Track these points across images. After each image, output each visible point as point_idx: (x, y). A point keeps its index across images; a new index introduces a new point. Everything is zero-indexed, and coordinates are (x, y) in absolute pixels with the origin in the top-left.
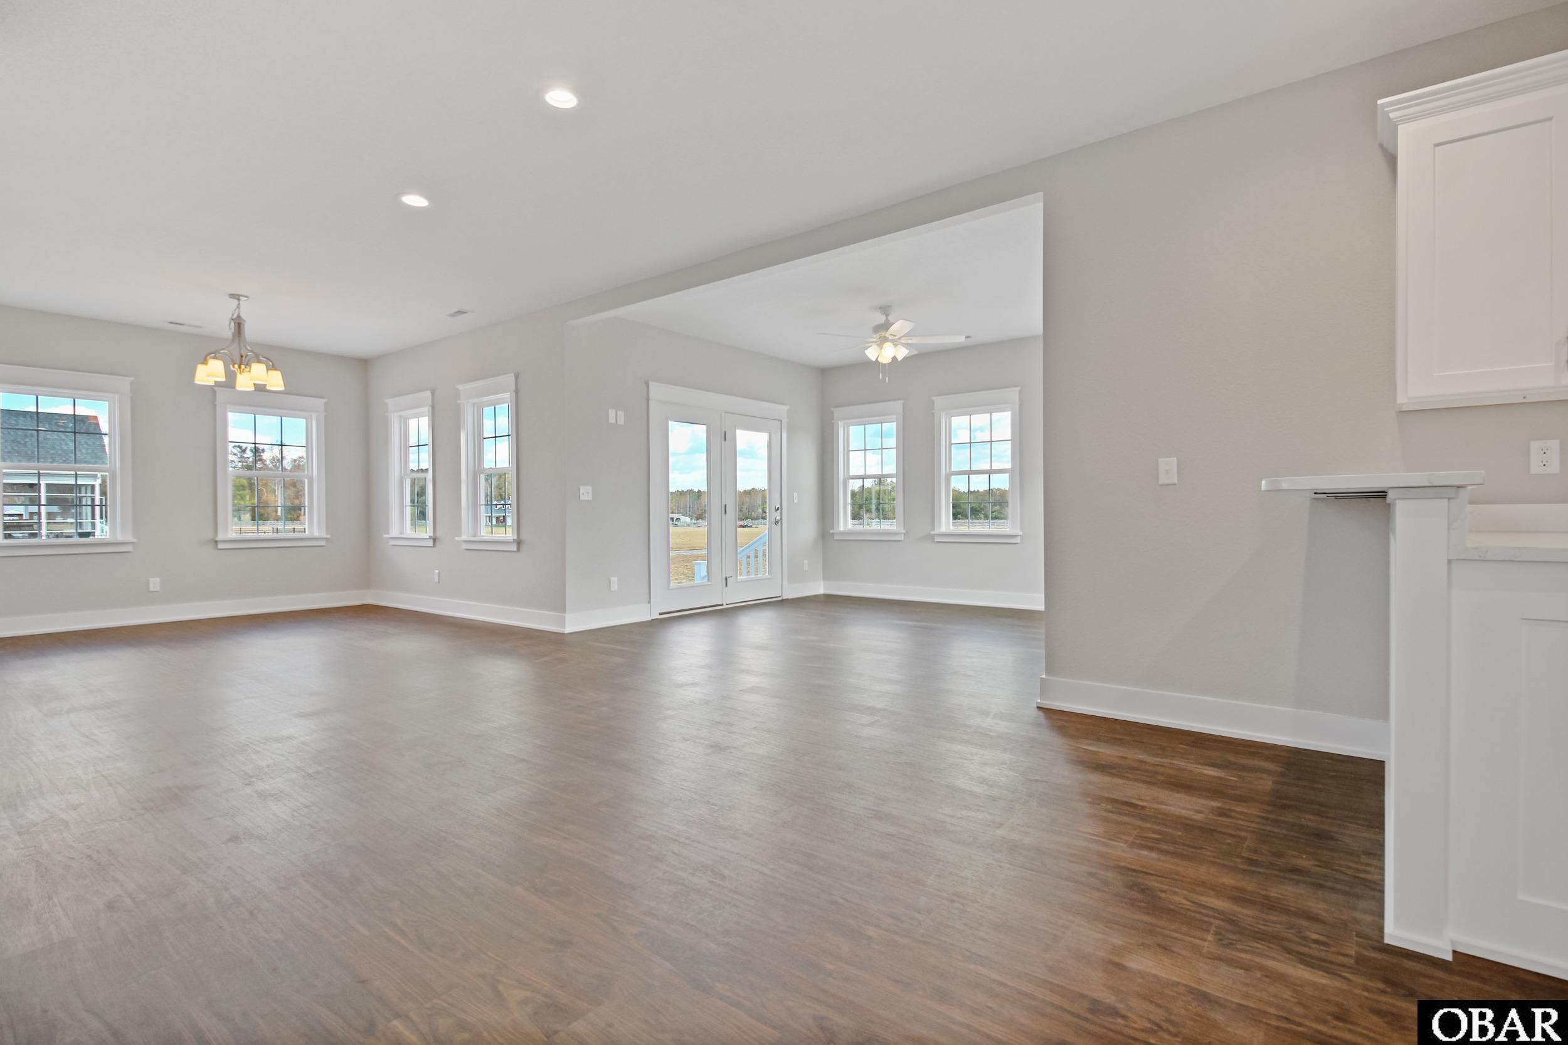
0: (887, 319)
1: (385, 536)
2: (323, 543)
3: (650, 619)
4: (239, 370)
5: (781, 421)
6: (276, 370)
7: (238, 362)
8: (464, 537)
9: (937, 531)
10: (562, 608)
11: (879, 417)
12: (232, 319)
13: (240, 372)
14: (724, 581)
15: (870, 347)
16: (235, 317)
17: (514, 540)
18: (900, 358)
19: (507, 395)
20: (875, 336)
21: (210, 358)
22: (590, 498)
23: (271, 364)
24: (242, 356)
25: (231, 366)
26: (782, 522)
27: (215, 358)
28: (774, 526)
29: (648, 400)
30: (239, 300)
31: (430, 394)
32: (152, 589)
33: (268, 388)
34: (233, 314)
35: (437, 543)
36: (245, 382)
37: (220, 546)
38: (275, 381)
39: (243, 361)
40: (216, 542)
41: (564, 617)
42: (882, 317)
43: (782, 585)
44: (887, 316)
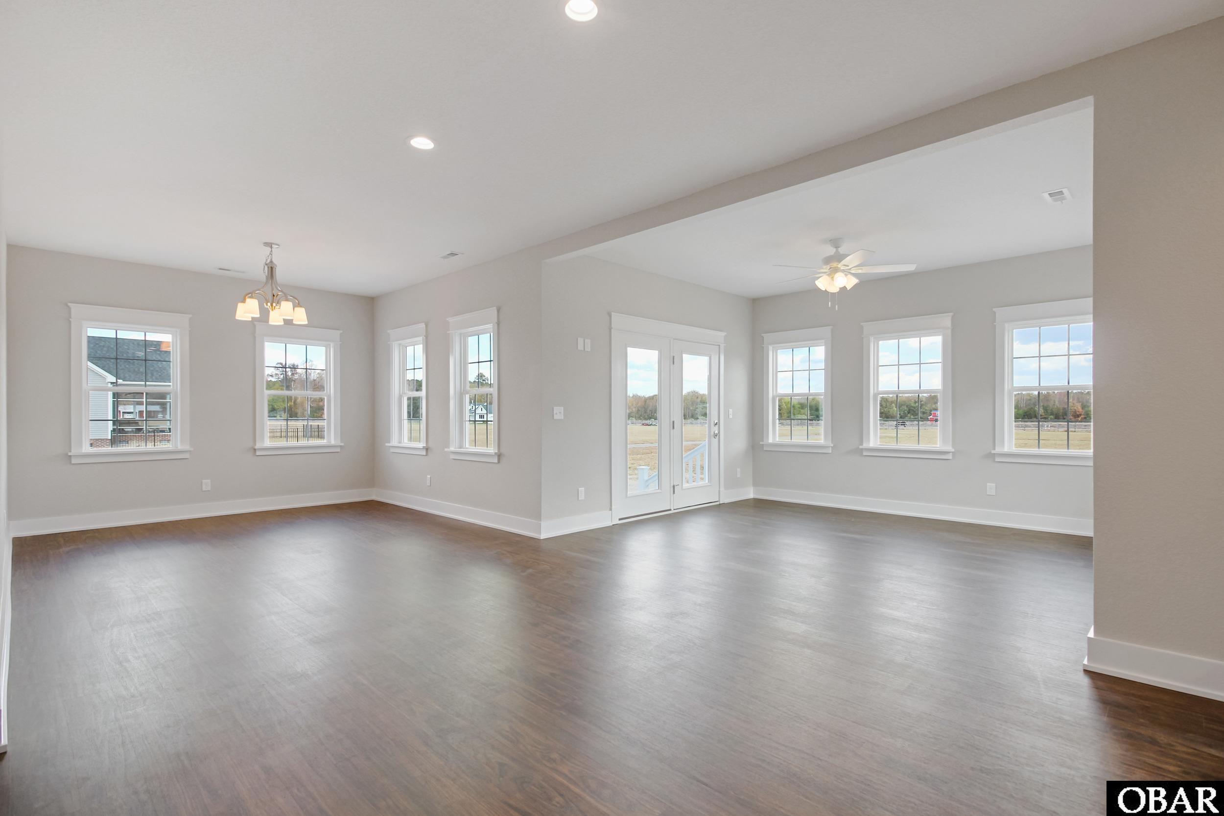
0: (837, 251)
1: (387, 444)
2: (338, 450)
3: (611, 525)
4: (271, 307)
5: (719, 345)
6: (301, 307)
7: (270, 301)
8: (452, 449)
9: (865, 445)
10: (538, 516)
11: (809, 342)
12: (266, 264)
13: (272, 310)
14: (672, 489)
15: (821, 277)
16: (268, 261)
17: (495, 453)
18: (849, 288)
19: (490, 326)
20: (825, 267)
21: (248, 298)
22: (562, 417)
23: (297, 302)
24: (274, 296)
25: (265, 304)
26: (719, 436)
27: (251, 297)
28: (713, 439)
29: (610, 329)
30: (271, 247)
31: (424, 326)
32: (204, 489)
33: (295, 322)
34: (267, 260)
35: (429, 451)
36: (276, 317)
37: (258, 453)
38: (300, 316)
39: (275, 300)
40: (255, 450)
41: (541, 524)
42: (834, 250)
43: (719, 491)
44: (839, 249)
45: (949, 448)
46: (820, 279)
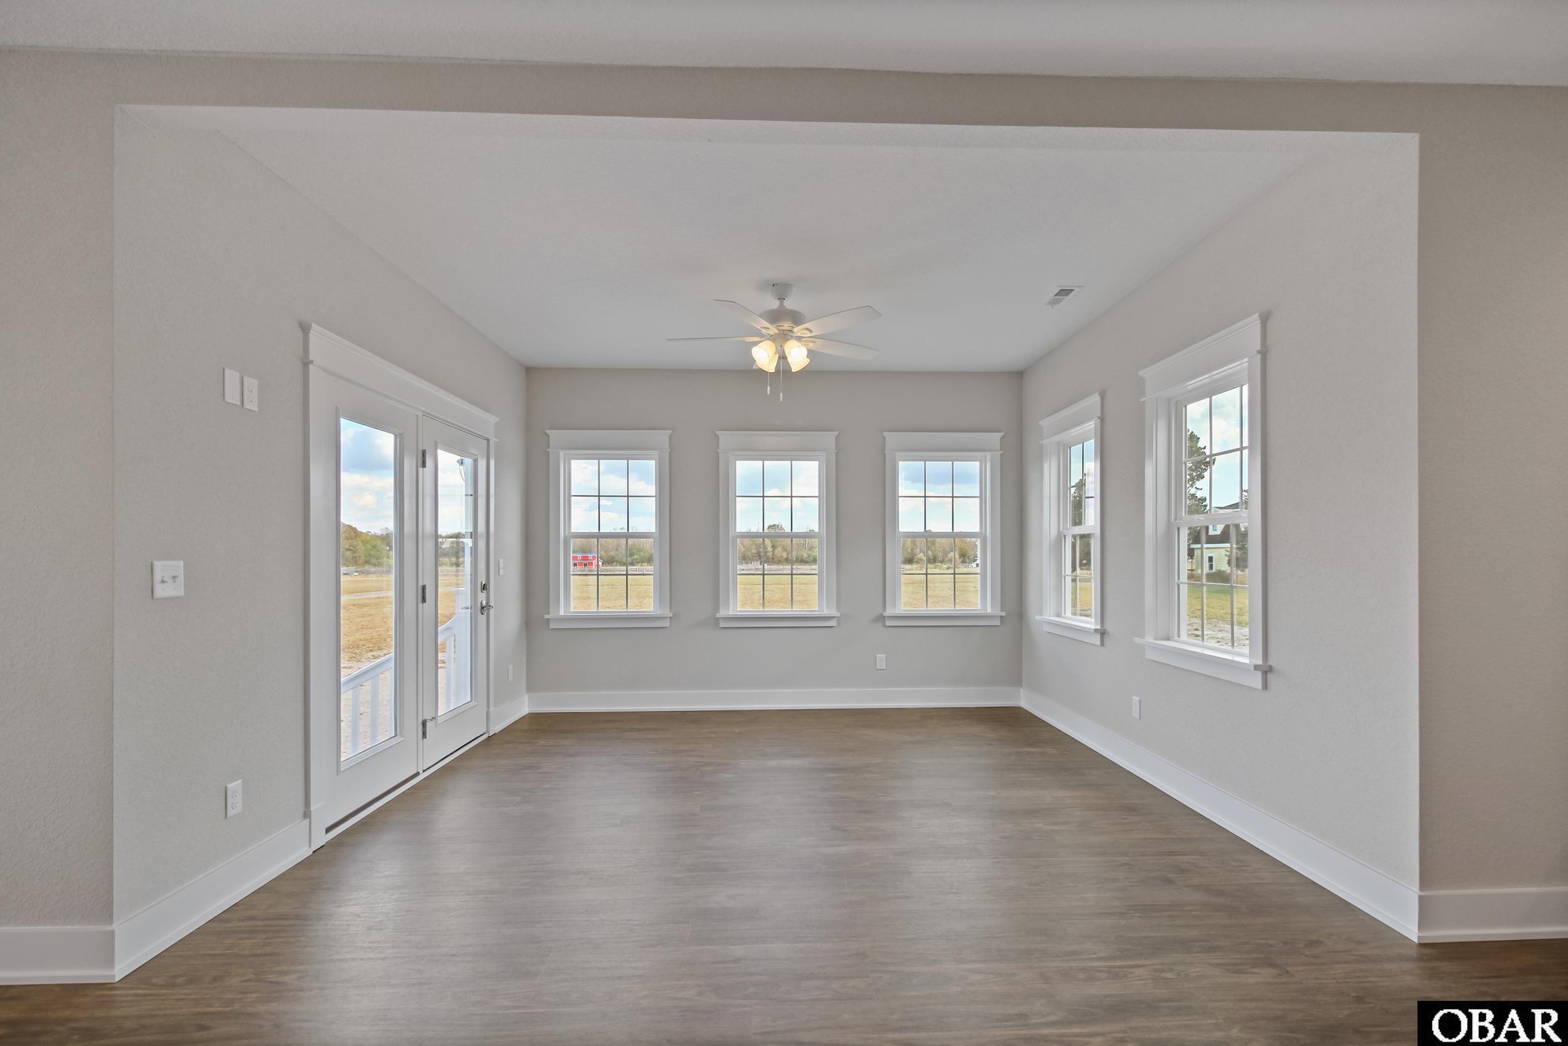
0: (782, 305)
3: (309, 854)
5: (488, 440)
9: (722, 613)
14: (420, 727)
15: (762, 341)
22: (181, 592)
28: (480, 615)
29: (306, 363)
42: (778, 302)
43: (488, 713)
44: (785, 301)
45: (834, 612)
46: (762, 343)
